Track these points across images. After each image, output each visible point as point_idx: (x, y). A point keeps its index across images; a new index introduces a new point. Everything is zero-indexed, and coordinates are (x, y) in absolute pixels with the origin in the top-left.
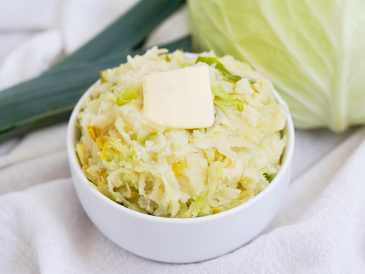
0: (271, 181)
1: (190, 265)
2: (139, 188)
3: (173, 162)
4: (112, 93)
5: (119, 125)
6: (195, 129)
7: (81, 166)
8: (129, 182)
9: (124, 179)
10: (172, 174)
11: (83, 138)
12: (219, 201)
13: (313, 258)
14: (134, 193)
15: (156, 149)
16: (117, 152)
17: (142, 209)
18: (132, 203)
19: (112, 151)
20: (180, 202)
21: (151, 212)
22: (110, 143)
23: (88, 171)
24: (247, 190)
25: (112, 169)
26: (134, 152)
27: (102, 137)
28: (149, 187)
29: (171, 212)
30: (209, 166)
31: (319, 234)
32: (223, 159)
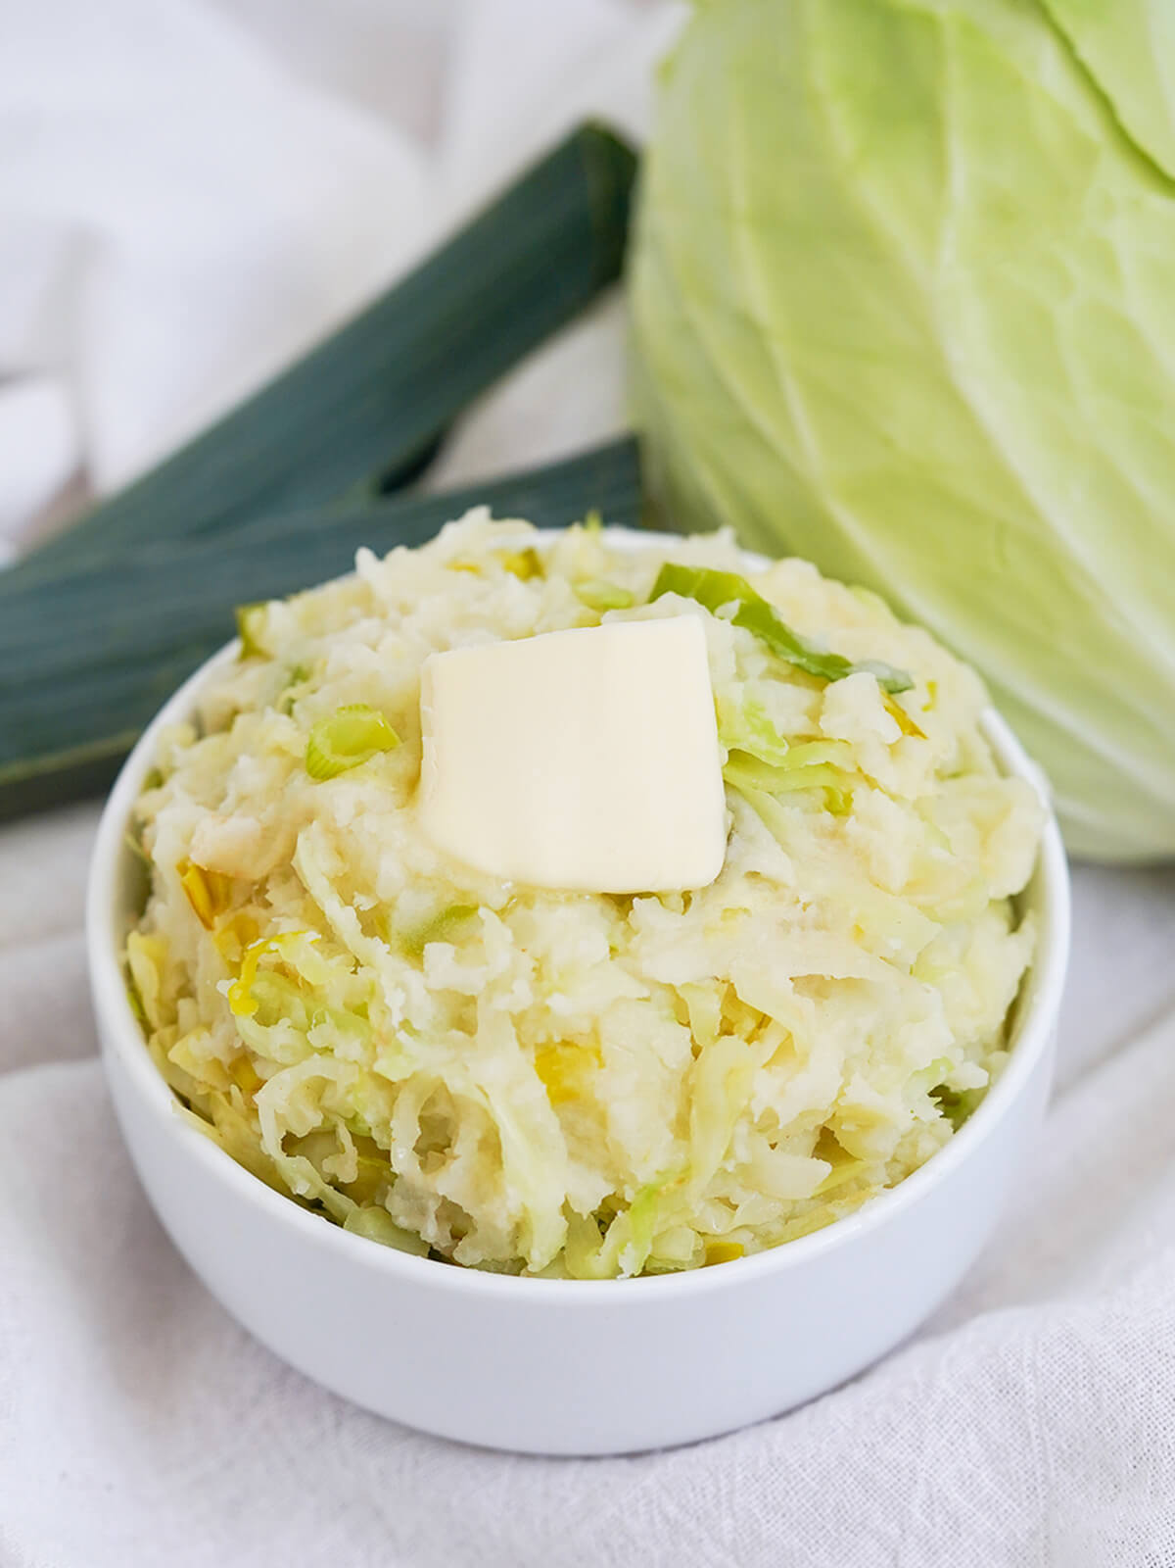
0: (964, 1120)
1: (605, 1465)
2: (393, 1143)
3: (541, 1038)
4: (285, 718)
5: (314, 863)
6: (641, 895)
7: (147, 1030)
8: (350, 1116)
9: (327, 1102)
10: (536, 1091)
11: (157, 909)
12: (735, 1207)
13: (1131, 1458)
14: (373, 1163)
15: (470, 979)
16: (300, 984)
17: (404, 1231)
18: (364, 1203)
19: (280, 979)
20: (566, 1209)
21: (444, 1245)
22: (273, 946)
23: (175, 1055)
24: (858, 1162)
25: (278, 1056)
26: (373, 991)
27: (241, 911)
28: (435, 1143)
29: (529, 1253)
30: (696, 1058)
31: (1163, 1353)
32: (760, 1026)
